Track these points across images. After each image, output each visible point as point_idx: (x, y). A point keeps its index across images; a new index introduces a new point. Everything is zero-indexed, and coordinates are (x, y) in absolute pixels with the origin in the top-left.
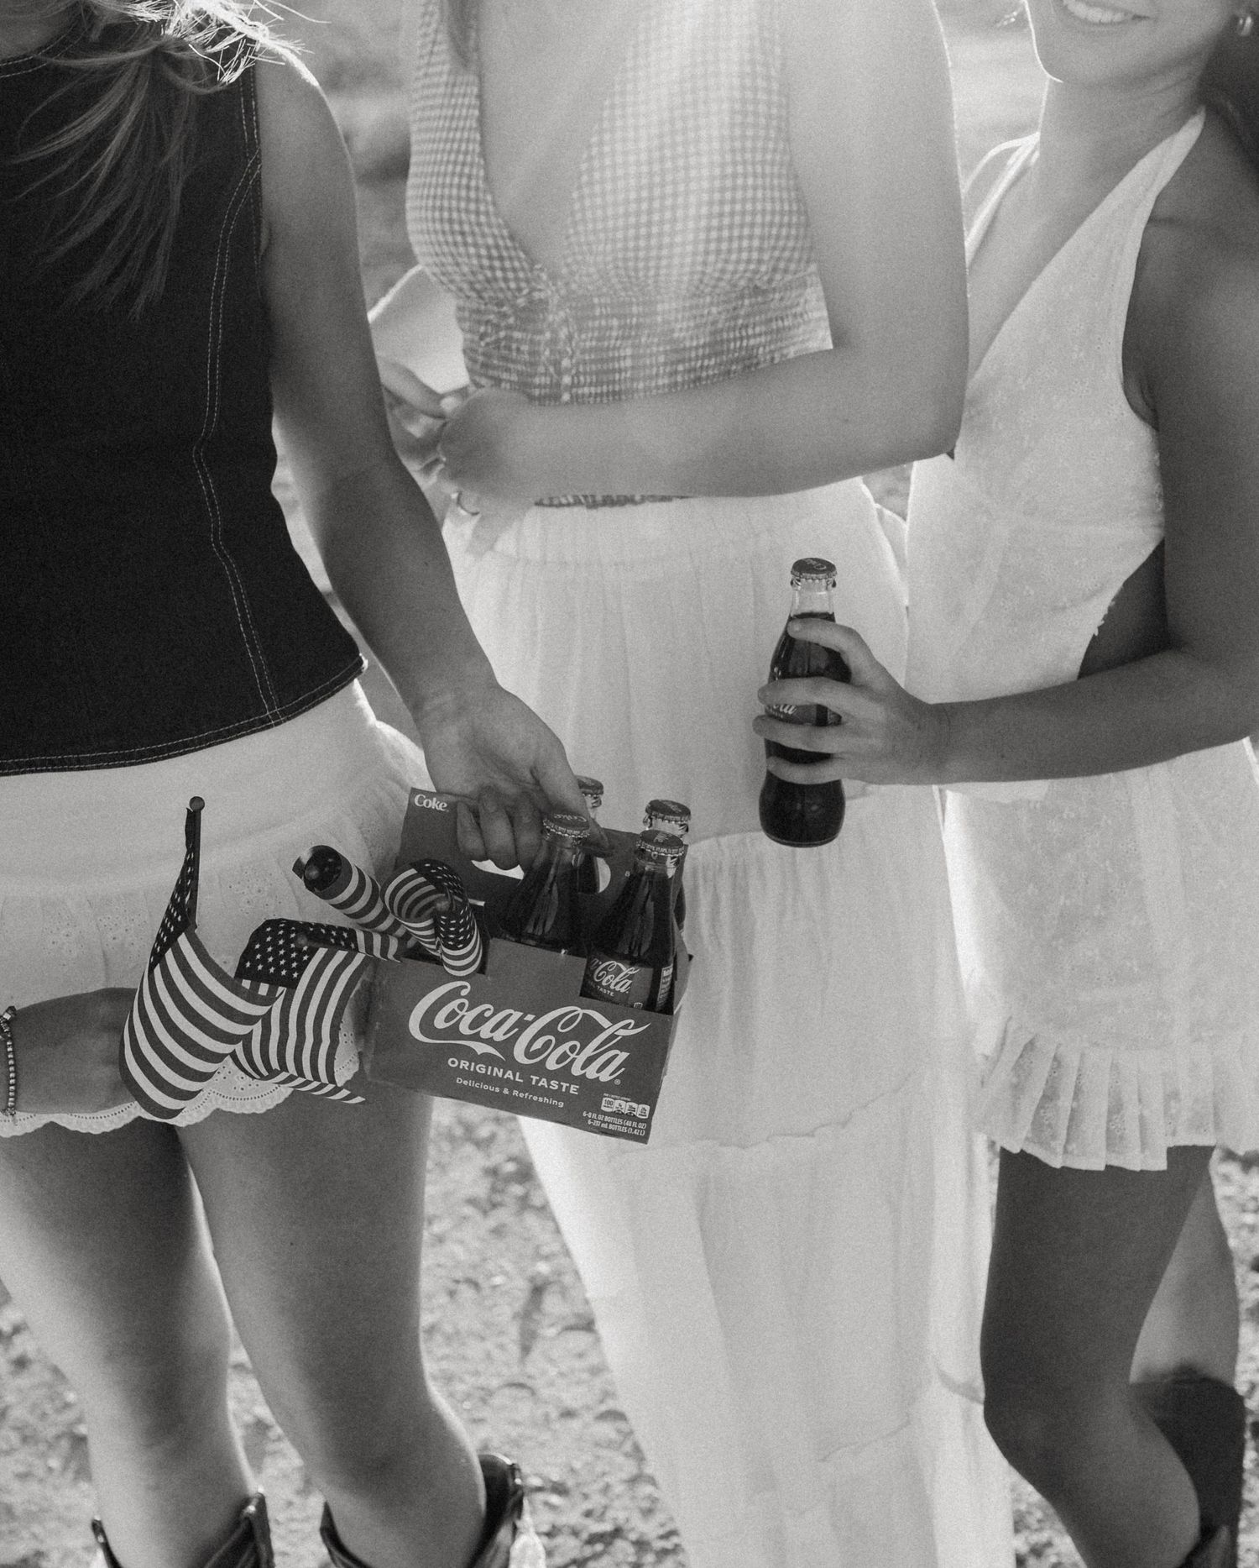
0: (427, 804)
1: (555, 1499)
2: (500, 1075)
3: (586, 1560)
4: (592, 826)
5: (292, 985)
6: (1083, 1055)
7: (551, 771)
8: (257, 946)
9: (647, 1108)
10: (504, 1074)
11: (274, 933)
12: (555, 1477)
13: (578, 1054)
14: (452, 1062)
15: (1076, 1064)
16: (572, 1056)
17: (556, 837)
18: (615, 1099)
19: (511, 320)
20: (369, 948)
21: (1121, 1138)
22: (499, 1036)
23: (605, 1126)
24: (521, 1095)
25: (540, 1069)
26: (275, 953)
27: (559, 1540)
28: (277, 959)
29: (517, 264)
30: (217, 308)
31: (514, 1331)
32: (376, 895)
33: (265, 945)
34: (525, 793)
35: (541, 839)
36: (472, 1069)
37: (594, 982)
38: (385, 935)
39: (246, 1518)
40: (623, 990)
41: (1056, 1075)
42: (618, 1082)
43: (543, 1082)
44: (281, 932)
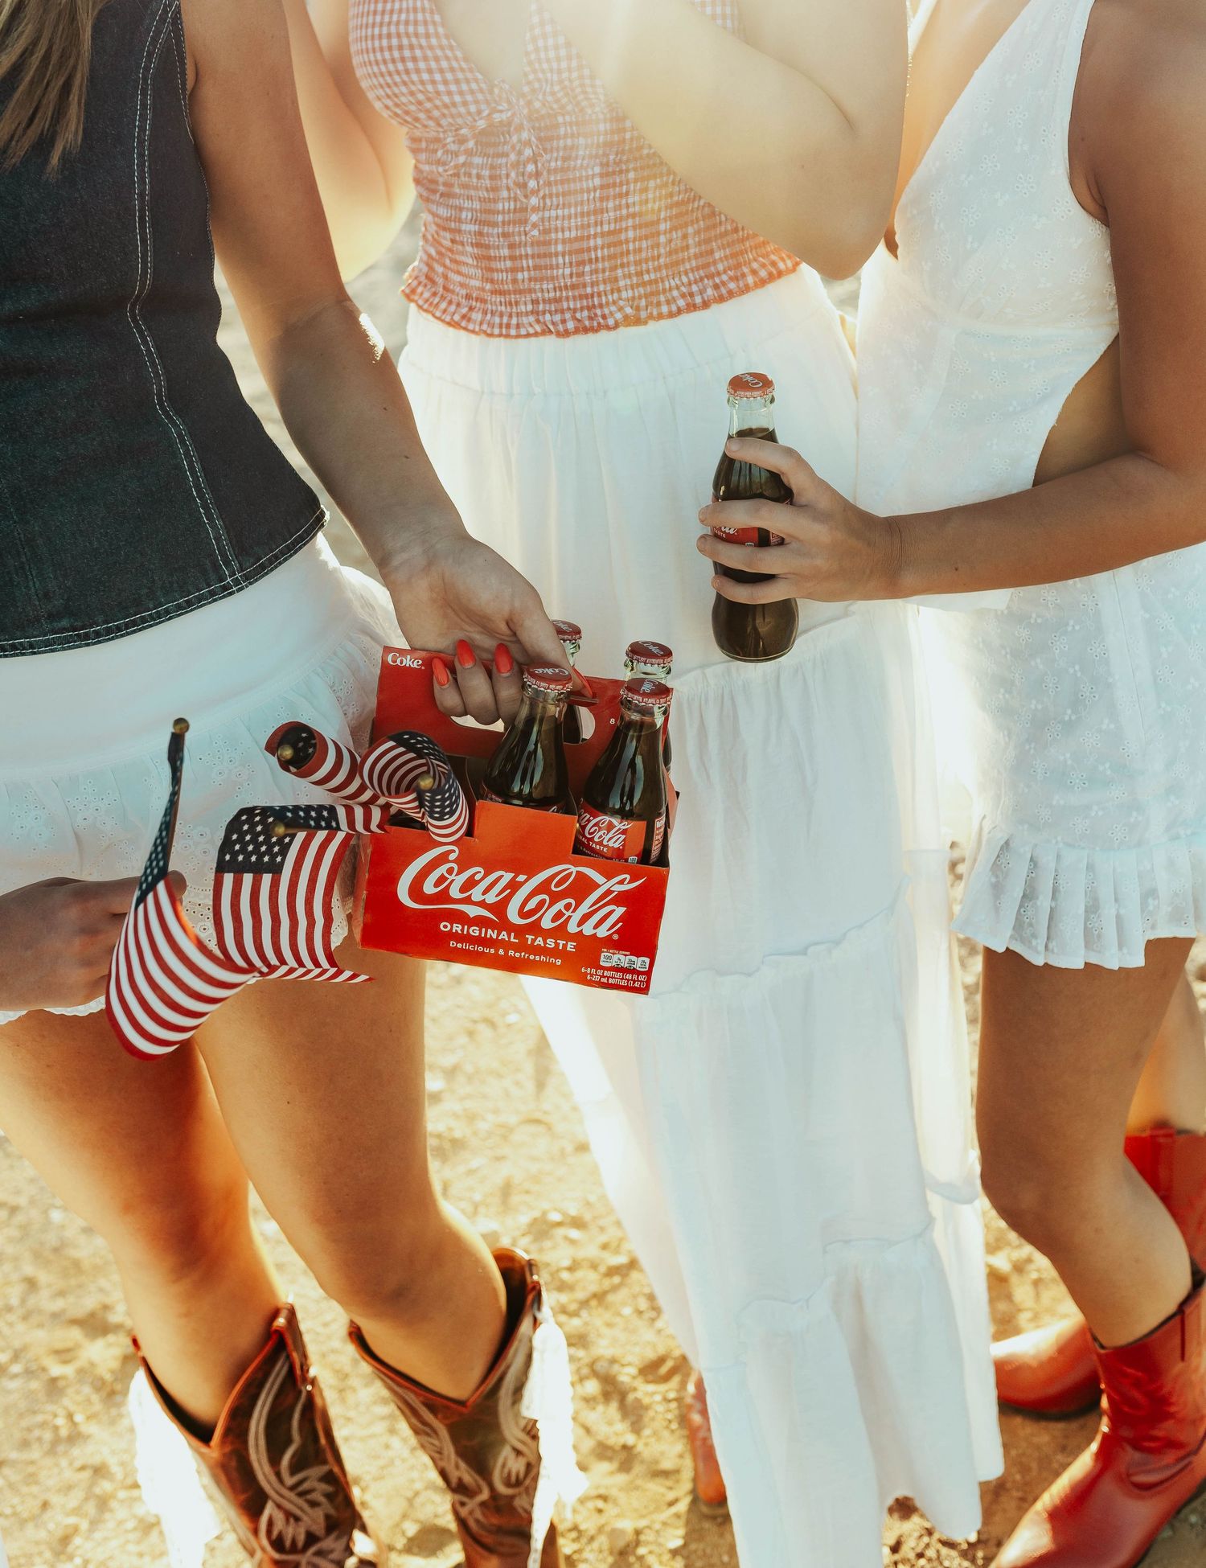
0: (401, 662)
1: (574, 1234)
2: (494, 937)
3: (605, 1293)
4: (574, 676)
5: (276, 870)
6: (1059, 857)
7: (528, 623)
8: (235, 837)
9: (647, 960)
10: (498, 935)
11: (250, 821)
12: (573, 1212)
13: (573, 911)
14: (445, 926)
15: (1052, 865)
16: (568, 914)
17: (537, 692)
18: (614, 954)
19: (471, 144)
20: (351, 823)
21: (1099, 936)
22: (491, 898)
23: (604, 980)
24: (517, 955)
25: (535, 928)
26: (254, 841)
27: (579, 1274)
28: (258, 846)
29: (474, 86)
30: (141, 155)
31: (529, 1067)
32: (355, 769)
33: (242, 835)
34: (502, 648)
35: (523, 695)
36: (465, 932)
37: (586, 838)
38: (366, 806)
39: (276, 1331)
40: (616, 845)
41: (1033, 875)
42: (616, 937)
43: (539, 941)
44: (258, 819)
